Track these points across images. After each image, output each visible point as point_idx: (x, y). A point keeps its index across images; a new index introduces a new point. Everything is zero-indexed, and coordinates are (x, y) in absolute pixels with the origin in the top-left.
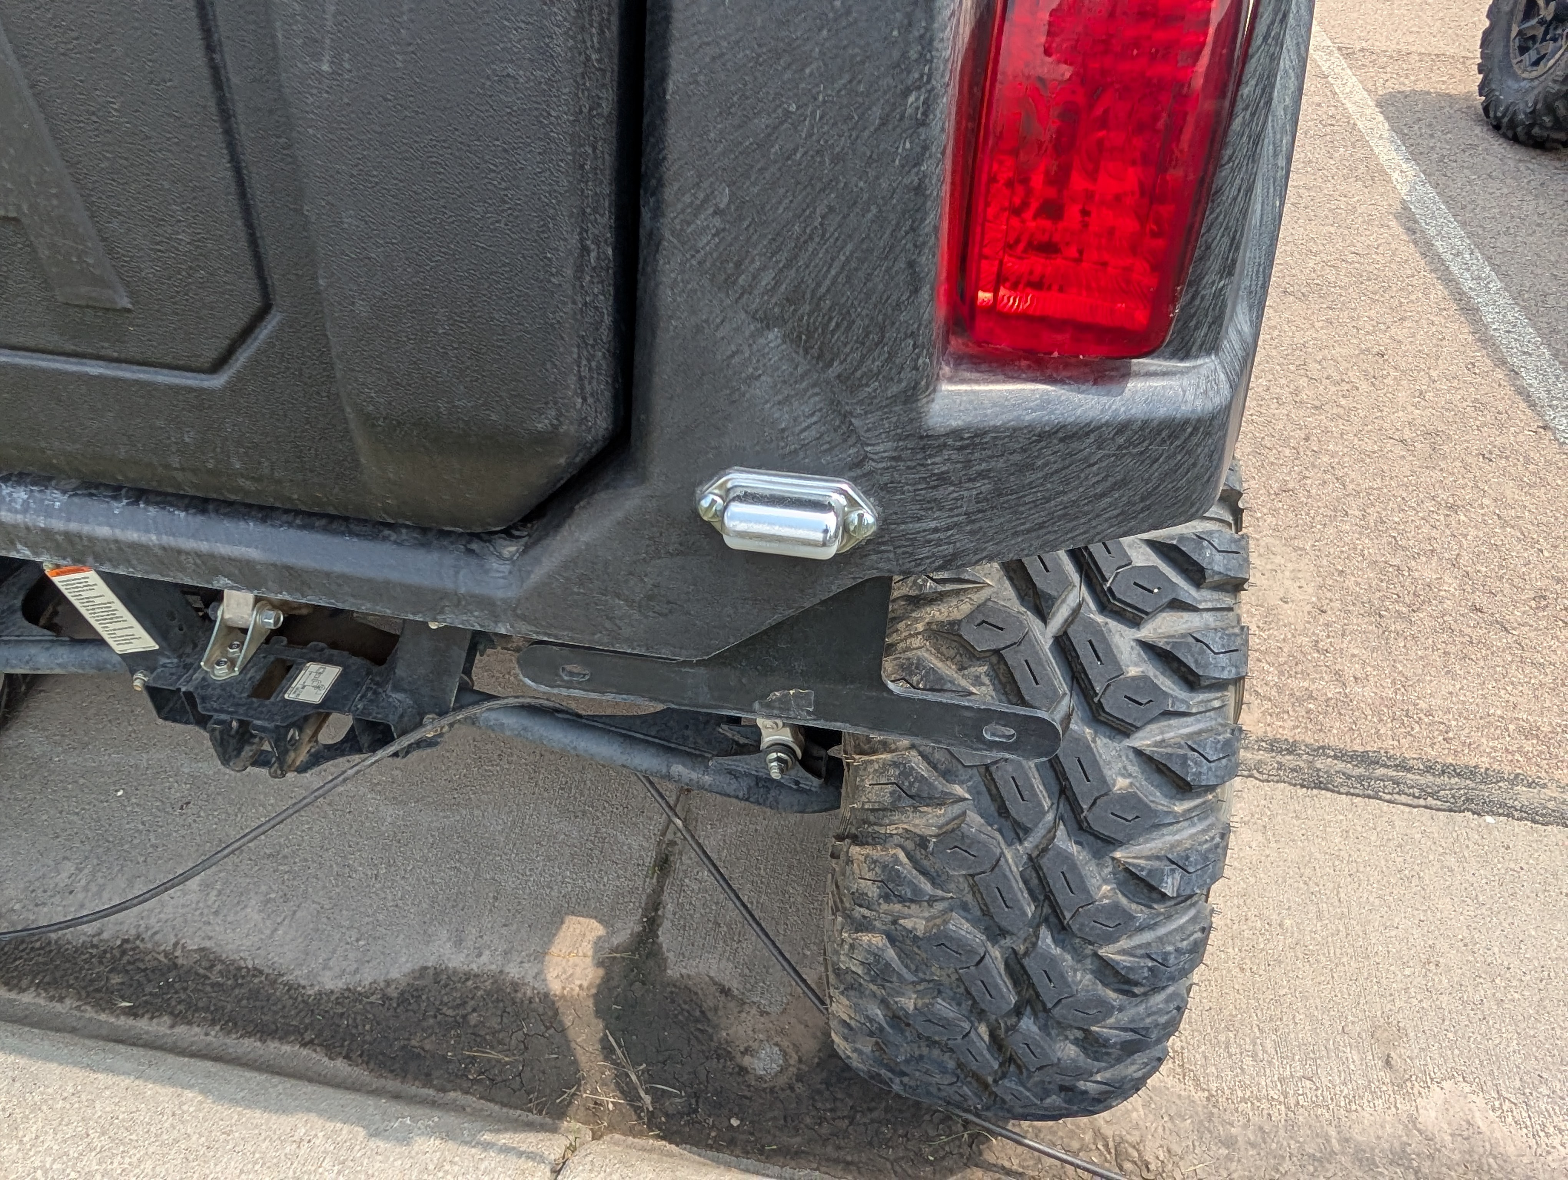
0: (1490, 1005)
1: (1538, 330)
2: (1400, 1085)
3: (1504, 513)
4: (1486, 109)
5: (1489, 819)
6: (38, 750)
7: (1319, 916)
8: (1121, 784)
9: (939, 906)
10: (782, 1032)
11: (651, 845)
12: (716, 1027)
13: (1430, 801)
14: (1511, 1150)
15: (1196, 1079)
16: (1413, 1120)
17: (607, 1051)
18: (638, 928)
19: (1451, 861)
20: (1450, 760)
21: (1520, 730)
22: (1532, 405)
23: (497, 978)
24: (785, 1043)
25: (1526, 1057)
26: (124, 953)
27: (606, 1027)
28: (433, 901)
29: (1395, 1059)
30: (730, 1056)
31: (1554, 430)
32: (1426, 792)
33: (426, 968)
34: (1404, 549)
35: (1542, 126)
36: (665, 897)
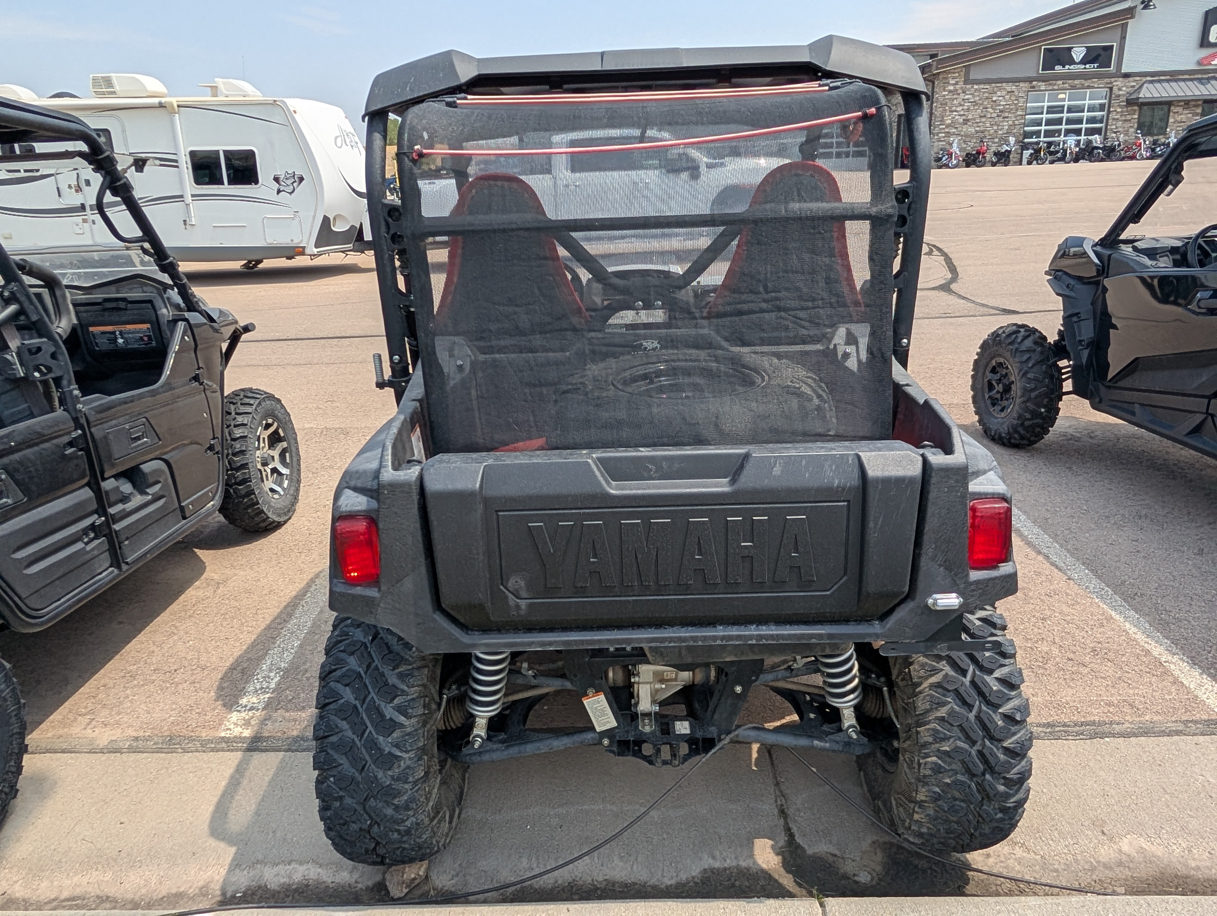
0: (1133, 806)
1: (1049, 536)
2: (1111, 839)
3: (1066, 618)
4: (985, 432)
5: (1107, 739)
6: (479, 817)
7: (1056, 786)
8: (995, 688)
9: (952, 740)
10: (865, 866)
11: (774, 806)
12: (838, 868)
13: (1081, 737)
14: (1160, 854)
15: (1033, 852)
16: (1120, 851)
17: (800, 885)
18: (786, 838)
19: (1099, 757)
20: (1083, 720)
21: (1107, 704)
22: (1060, 570)
23: (738, 867)
24: (868, 870)
25: (1153, 821)
26: (572, 887)
27: (794, 876)
28: (694, 845)
29: (1105, 831)
30: (849, 878)
31: (1073, 580)
32: (1078, 734)
33: (705, 870)
34: (1031, 639)
35: (1015, 438)
36: (790, 825)
